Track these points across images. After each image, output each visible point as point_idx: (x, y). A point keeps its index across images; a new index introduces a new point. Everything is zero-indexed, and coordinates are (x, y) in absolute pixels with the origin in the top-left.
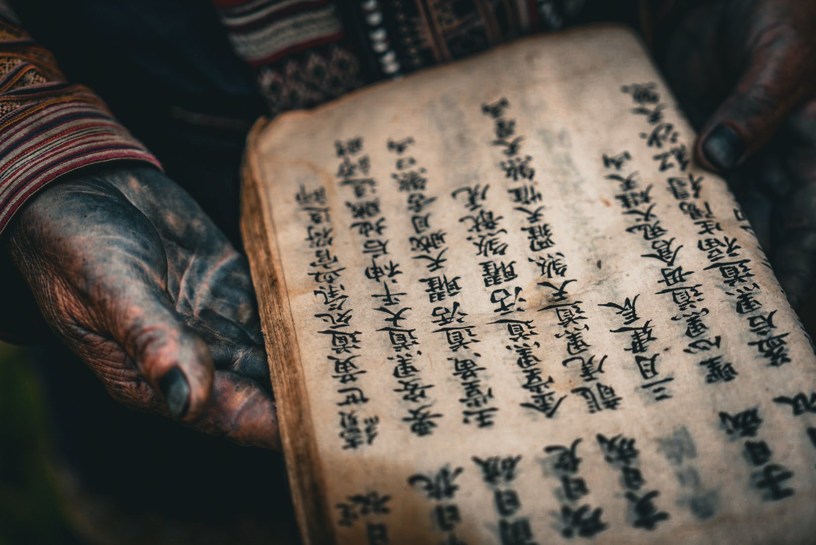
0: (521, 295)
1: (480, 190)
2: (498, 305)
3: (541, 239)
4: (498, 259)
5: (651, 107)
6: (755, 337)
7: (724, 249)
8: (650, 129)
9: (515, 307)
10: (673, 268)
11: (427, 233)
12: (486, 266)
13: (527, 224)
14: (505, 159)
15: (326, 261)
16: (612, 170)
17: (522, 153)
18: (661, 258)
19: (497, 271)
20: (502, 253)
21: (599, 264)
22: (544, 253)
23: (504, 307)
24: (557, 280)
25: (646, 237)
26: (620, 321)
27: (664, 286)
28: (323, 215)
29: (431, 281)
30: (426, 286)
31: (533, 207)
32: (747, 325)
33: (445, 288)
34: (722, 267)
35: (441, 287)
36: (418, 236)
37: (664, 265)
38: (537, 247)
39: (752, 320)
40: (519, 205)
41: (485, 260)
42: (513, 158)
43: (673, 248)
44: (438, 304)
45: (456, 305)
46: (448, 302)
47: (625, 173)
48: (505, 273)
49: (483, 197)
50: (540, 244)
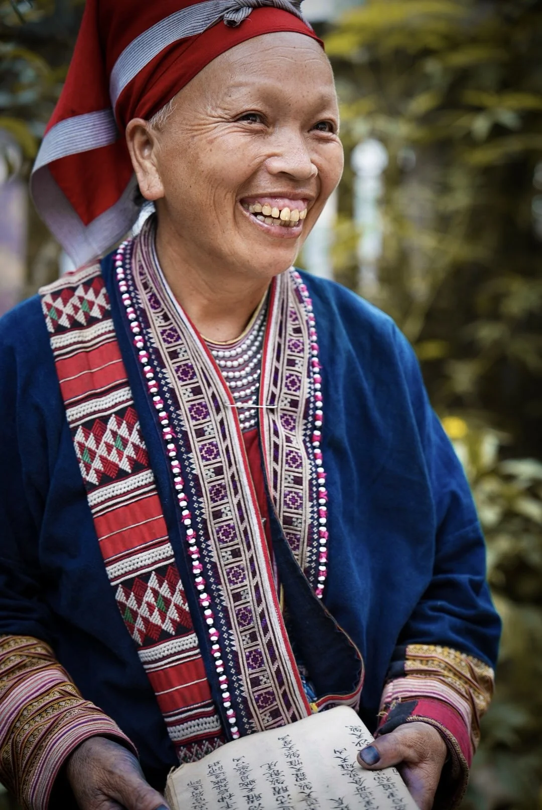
0: (290, 797)
1: (274, 764)
2: (280, 802)
3: (300, 777)
4: (280, 786)
5: (358, 733)
6: (395, 805)
7: (385, 780)
8: (357, 741)
9: (287, 802)
10: (361, 787)
11: (248, 781)
12: (274, 788)
13: (295, 773)
14: (286, 752)
15: (200, 801)
16: (338, 754)
17: (294, 750)
18: (356, 783)
19: (279, 790)
20: (282, 783)
21: (328, 787)
22: (302, 782)
23: (282, 803)
24: (307, 791)
25: (350, 777)
26: (336, 805)
27: (357, 792)
28: (200, 787)
29: (248, 797)
30: (246, 798)
31: (298, 767)
32: (391, 802)
33: (255, 798)
34: (383, 786)
35: (253, 798)
36: (243, 782)
37: (357, 786)
38: (298, 780)
39: (393, 801)
40: (292, 766)
41: (274, 786)
42: (290, 751)
43: (362, 780)
44: (251, 804)
45: (260, 804)
46: (256, 803)
47: (343, 756)
48: (283, 790)
49: (275, 765)
50: (300, 779)
